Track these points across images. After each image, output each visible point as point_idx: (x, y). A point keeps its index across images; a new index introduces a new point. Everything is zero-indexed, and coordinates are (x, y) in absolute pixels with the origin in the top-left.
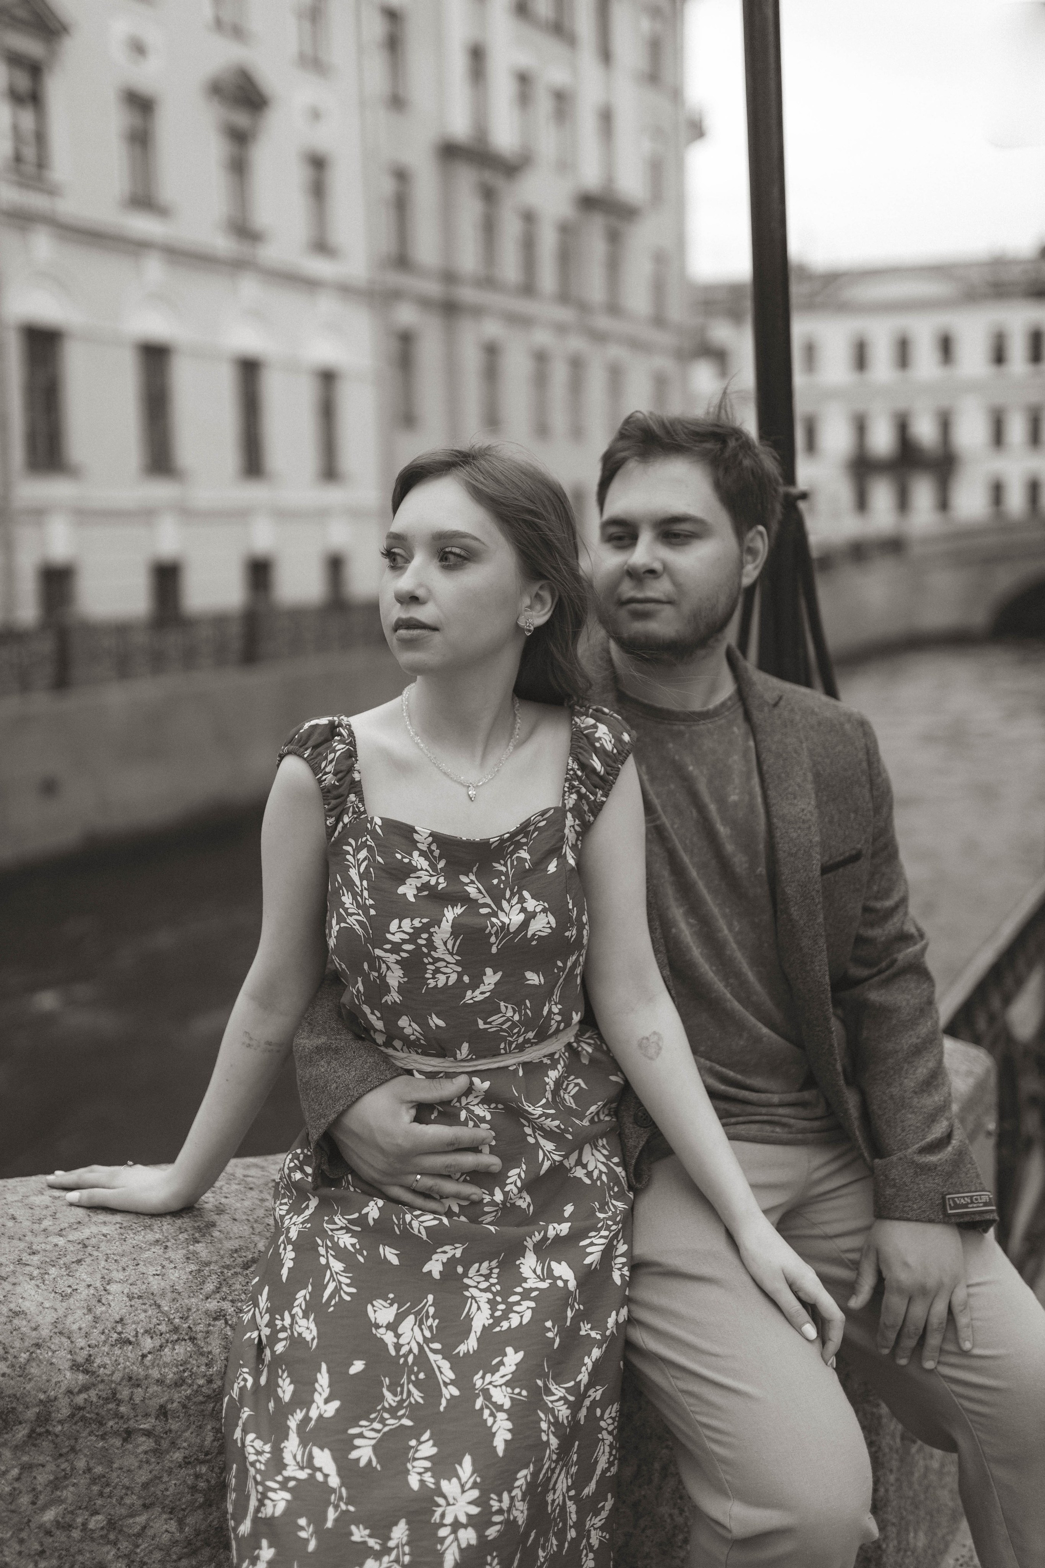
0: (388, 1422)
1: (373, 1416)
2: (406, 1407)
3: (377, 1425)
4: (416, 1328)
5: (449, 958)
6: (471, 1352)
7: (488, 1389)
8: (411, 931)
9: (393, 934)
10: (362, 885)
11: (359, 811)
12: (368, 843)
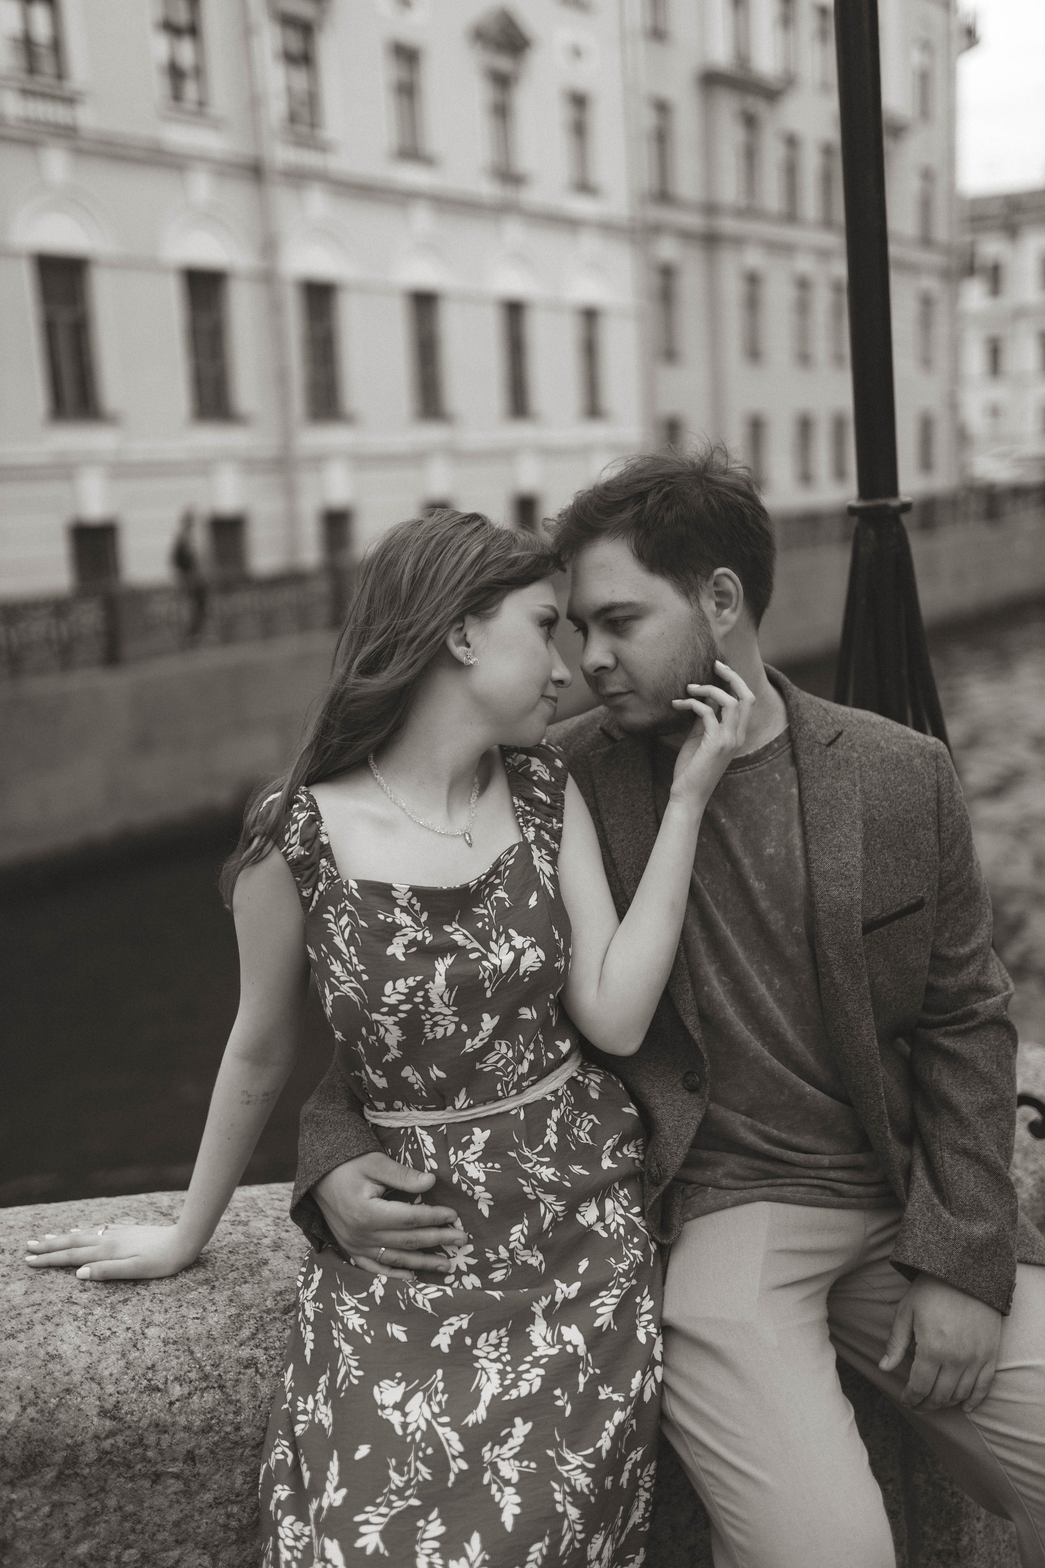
0: (395, 1505)
1: (379, 1500)
2: (414, 1486)
3: (383, 1510)
4: (425, 1406)
5: (446, 1011)
6: (480, 1422)
7: (496, 1463)
8: (407, 991)
9: (389, 996)
10: (349, 952)
11: (333, 875)
12: (348, 908)
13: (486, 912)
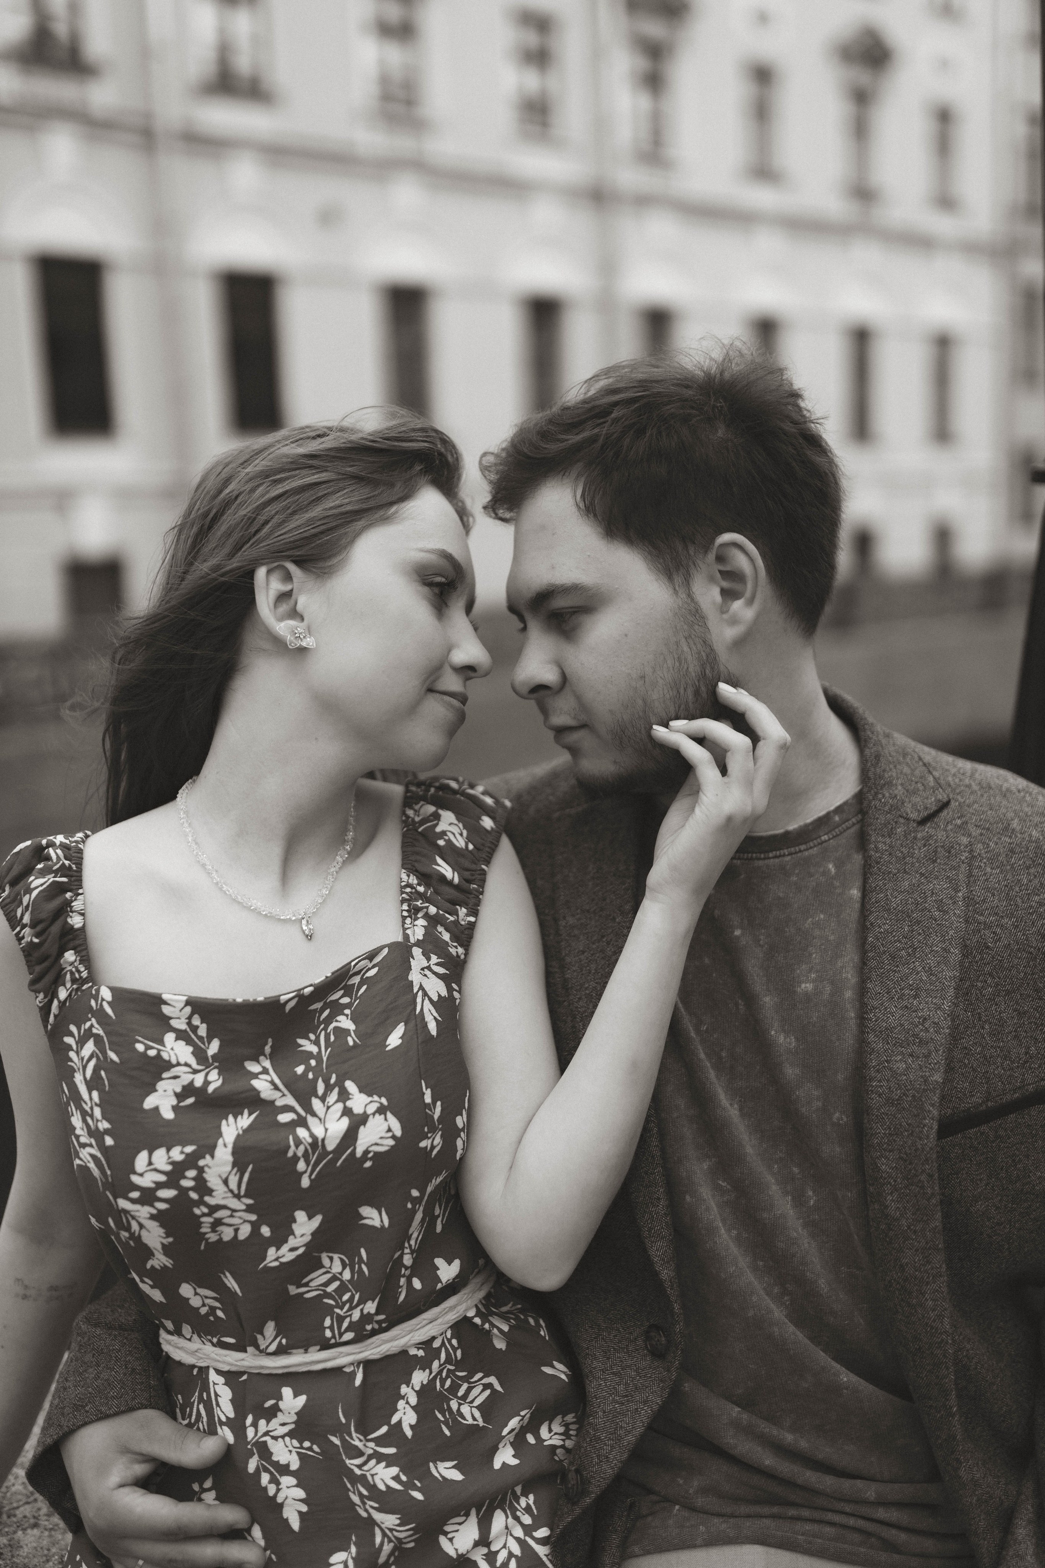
8: (169, 1168)
9: (141, 1175)
10: (91, 1099)
11: (81, 977)
12: (94, 1031)
13: (314, 1049)
